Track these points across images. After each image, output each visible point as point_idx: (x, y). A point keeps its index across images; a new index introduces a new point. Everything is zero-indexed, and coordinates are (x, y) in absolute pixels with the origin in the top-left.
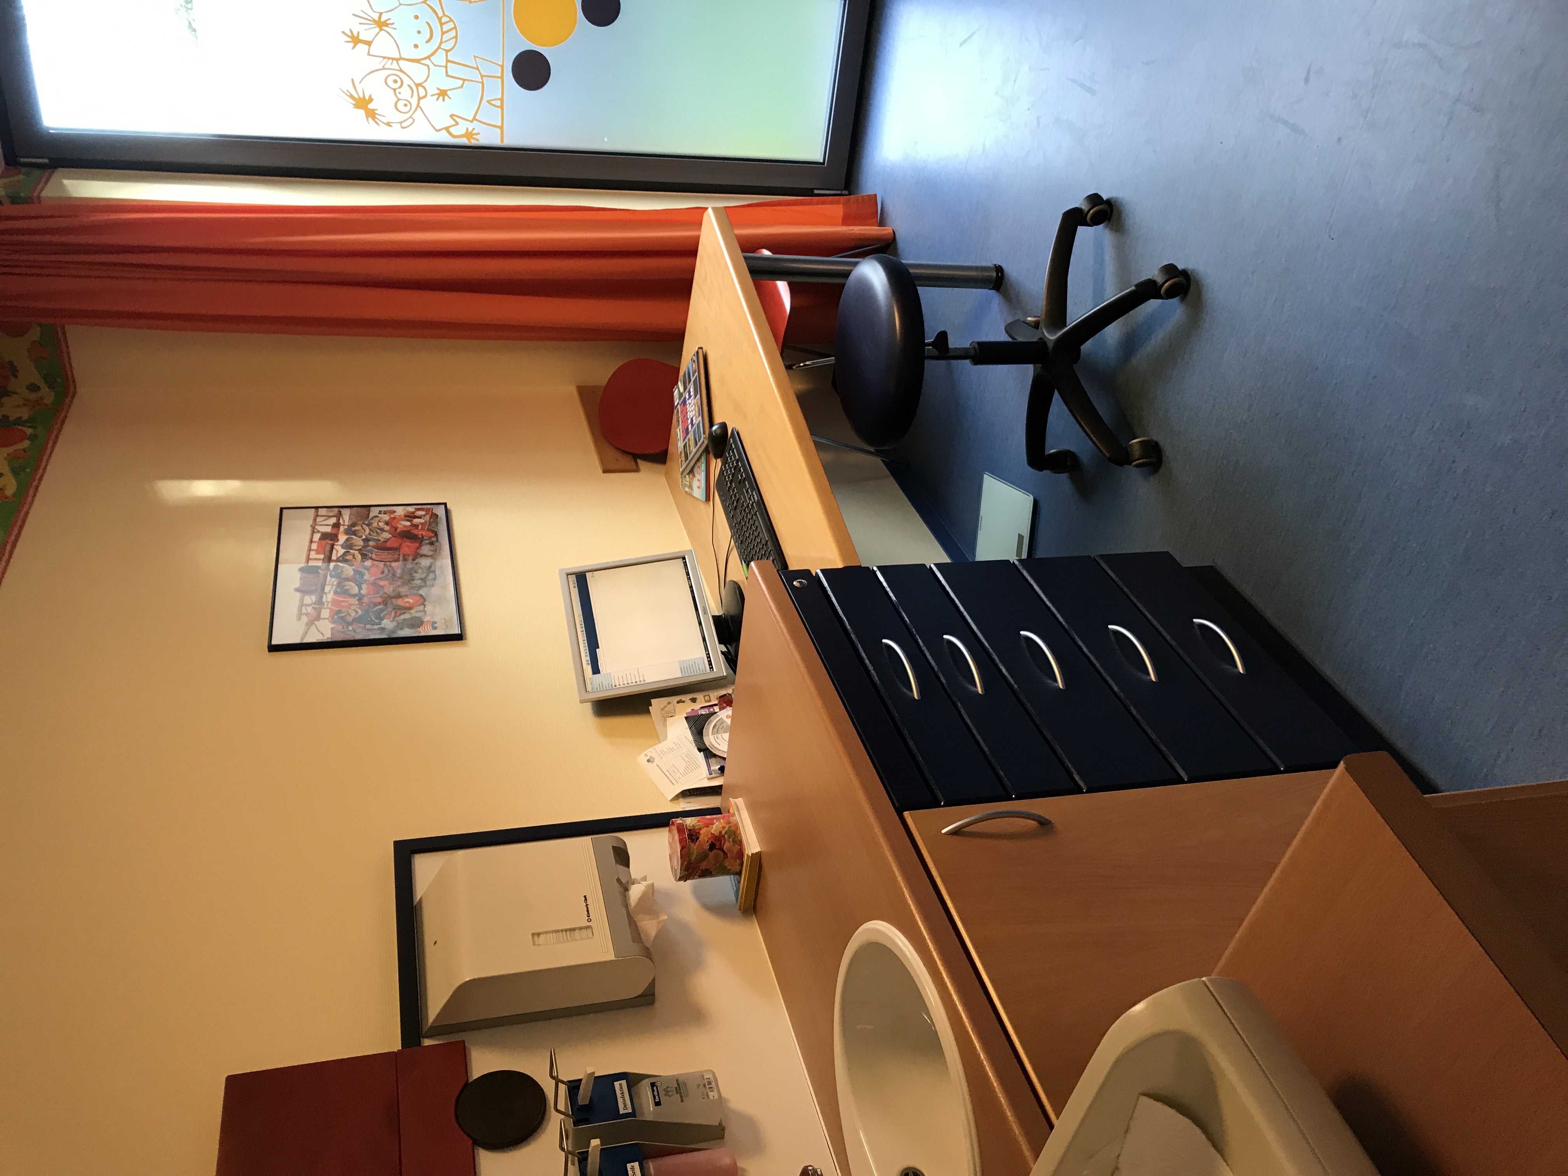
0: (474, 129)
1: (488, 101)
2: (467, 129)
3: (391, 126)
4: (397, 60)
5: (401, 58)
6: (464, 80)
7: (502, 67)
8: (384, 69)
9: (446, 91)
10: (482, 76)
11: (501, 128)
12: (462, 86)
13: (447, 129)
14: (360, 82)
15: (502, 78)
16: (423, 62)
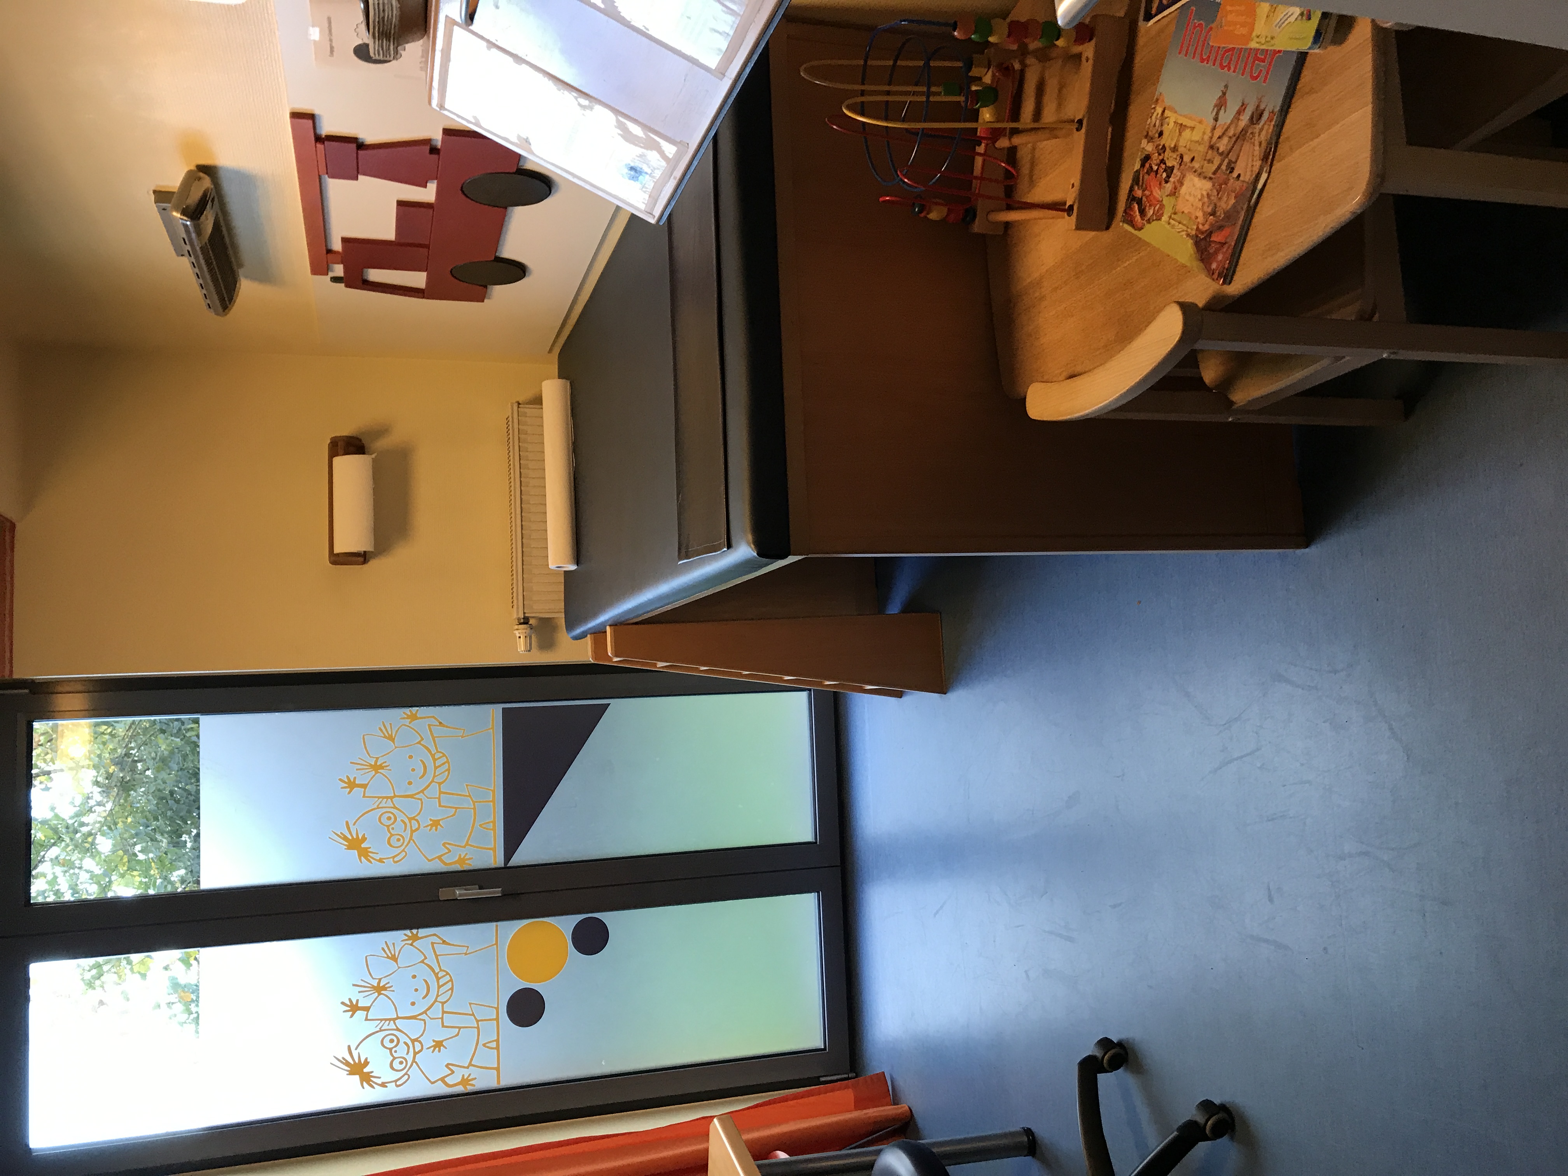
0: (470, 1075)
1: (484, 1045)
2: (463, 1076)
3: (387, 1087)
4: (394, 1020)
5: (398, 1018)
6: (460, 1028)
7: (497, 1009)
8: (381, 1030)
9: (442, 1041)
10: (478, 1021)
11: (498, 1069)
12: (457, 1035)
13: (442, 1080)
14: (356, 1049)
15: (497, 1019)
16: (419, 1017)
